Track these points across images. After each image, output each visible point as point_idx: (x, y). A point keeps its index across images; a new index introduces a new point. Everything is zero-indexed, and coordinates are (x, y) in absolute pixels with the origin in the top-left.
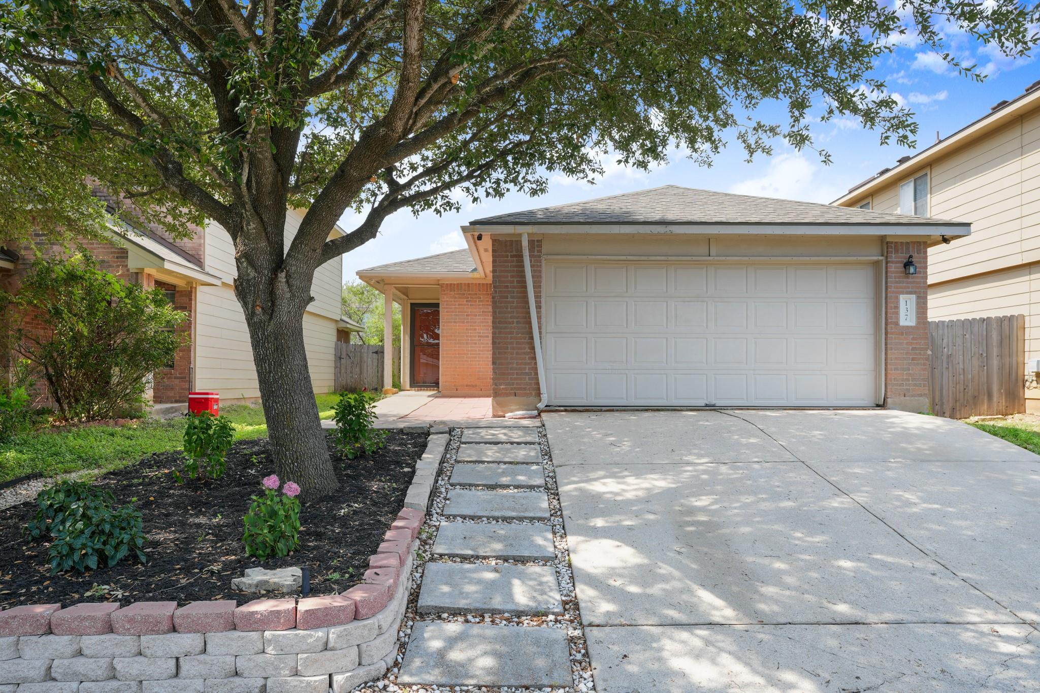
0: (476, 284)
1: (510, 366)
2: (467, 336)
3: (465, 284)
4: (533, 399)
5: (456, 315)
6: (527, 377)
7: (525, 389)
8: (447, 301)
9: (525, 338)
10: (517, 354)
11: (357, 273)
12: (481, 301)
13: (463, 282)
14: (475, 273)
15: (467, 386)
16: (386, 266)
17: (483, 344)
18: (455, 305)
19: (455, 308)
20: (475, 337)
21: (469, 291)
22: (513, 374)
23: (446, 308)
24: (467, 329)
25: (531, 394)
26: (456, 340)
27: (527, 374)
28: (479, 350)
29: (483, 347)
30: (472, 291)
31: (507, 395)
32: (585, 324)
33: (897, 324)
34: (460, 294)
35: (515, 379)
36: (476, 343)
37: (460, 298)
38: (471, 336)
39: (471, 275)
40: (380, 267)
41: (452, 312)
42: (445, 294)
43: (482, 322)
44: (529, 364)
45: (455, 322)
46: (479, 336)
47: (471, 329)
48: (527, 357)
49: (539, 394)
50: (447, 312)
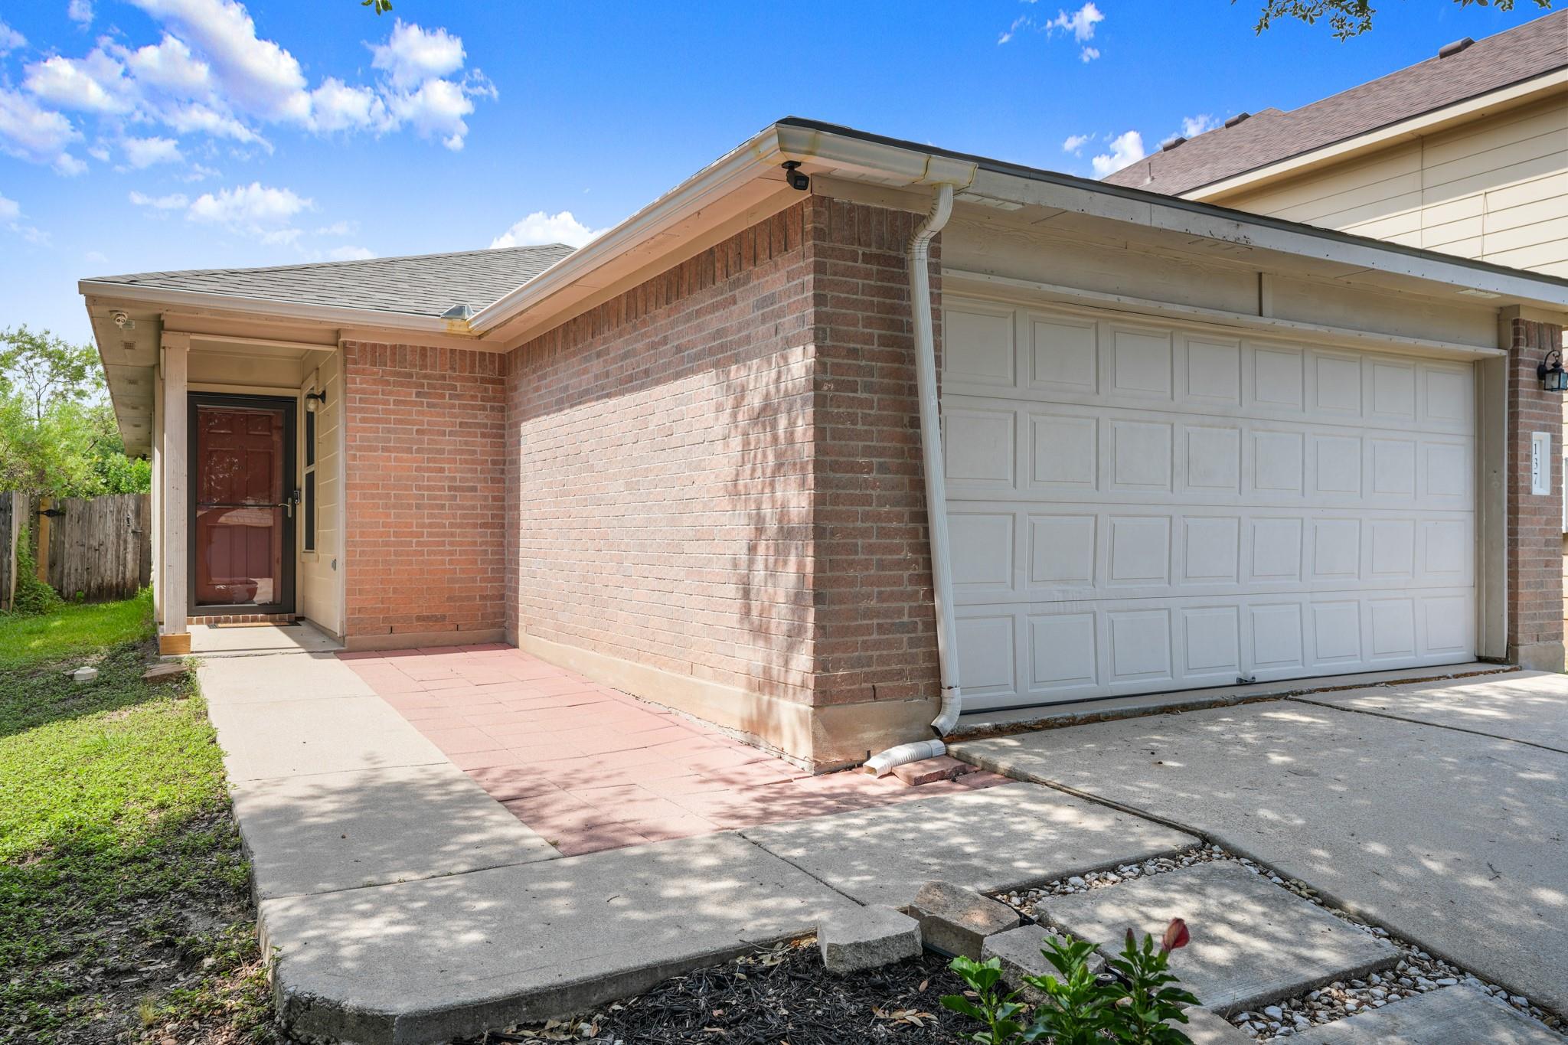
0: (443, 351)
1: (863, 605)
2: (419, 488)
3: (413, 349)
4: (919, 704)
5: (389, 431)
6: (905, 637)
7: (900, 674)
8: (363, 391)
9: (899, 517)
10: (881, 565)
11: (84, 286)
12: (459, 397)
13: (408, 343)
14: (457, 322)
15: (419, 618)
16: (172, 276)
17: (462, 508)
18: (386, 402)
19: (386, 411)
20: (442, 488)
21: (424, 366)
22: (868, 630)
23: (361, 410)
24: (419, 469)
25: (914, 689)
26: (388, 496)
27: (903, 628)
28: (452, 525)
29: (463, 516)
30: (433, 367)
31: (853, 697)
32: (1010, 477)
33: (1529, 492)
34: (398, 374)
35: (877, 645)
36: (443, 507)
37: (402, 385)
38: (429, 488)
39: (444, 326)
40: (155, 277)
41: (378, 421)
42: (357, 372)
43: (462, 452)
44: (912, 596)
45: (385, 449)
46: (451, 488)
47: (429, 470)
48: (906, 574)
49: (937, 689)
50: (364, 420)
